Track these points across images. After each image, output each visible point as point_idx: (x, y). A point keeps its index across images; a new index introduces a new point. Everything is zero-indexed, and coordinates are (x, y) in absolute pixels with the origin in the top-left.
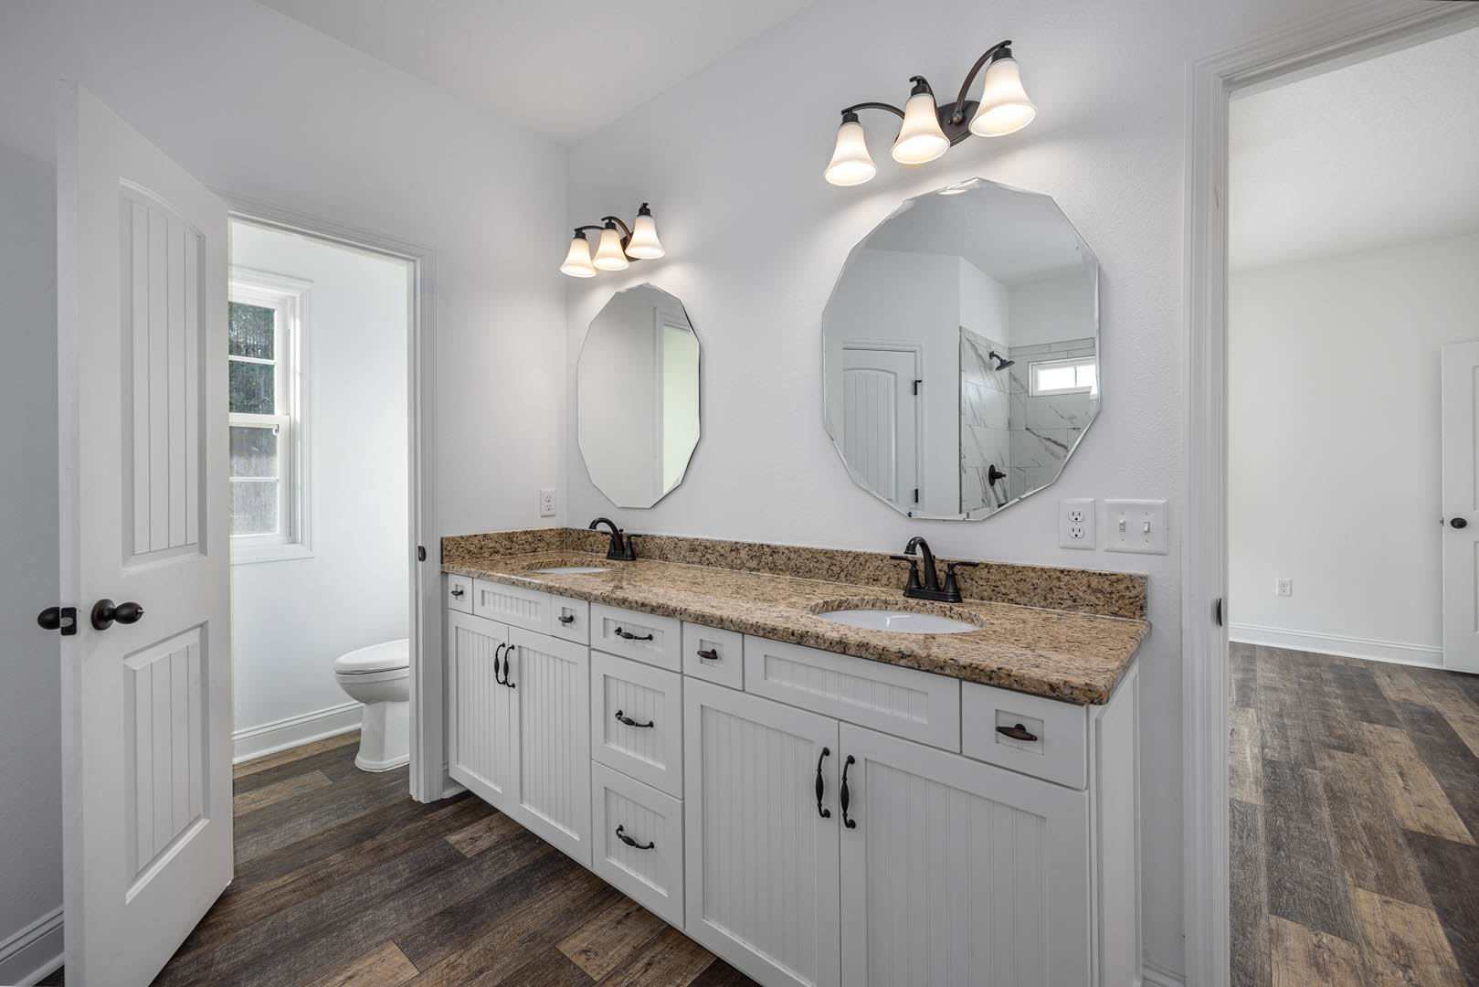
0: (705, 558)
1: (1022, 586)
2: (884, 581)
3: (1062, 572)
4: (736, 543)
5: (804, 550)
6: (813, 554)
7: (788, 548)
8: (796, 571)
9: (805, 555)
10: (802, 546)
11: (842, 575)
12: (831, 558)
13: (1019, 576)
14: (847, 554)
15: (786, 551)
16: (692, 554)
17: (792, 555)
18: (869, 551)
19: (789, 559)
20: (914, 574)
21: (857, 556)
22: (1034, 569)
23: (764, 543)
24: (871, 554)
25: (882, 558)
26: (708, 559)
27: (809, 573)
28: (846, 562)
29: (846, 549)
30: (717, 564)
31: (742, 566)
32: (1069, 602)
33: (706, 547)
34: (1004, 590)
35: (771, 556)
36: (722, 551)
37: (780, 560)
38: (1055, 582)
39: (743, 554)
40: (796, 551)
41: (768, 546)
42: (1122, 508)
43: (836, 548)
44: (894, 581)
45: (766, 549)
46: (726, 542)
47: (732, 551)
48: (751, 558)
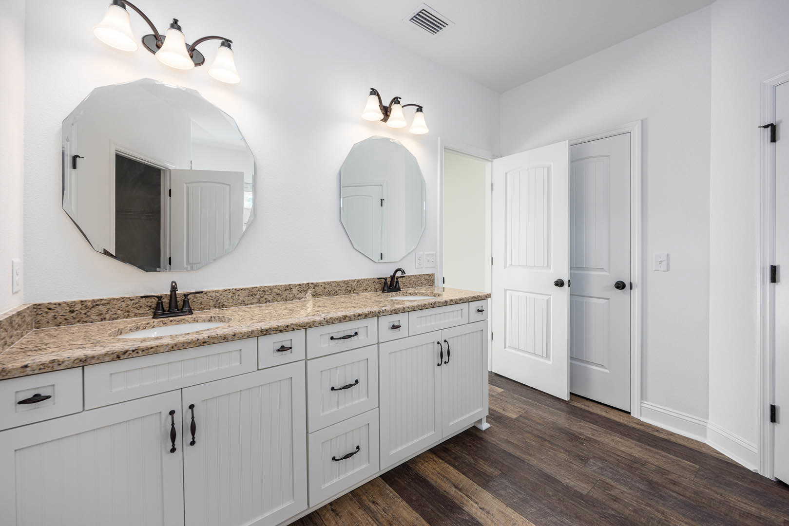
0: (263, 299)
1: (411, 282)
2: (369, 289)
3: (419, 275)
4: (290, 285)
5: (333, 282)
6: (338, 284)
7: (324, 283)
8: (329, 294)
9: (334, 285)
10: (332, 280)
11: (352, 291)
12: (347, 284)
13: (409, 279)
14: (354, 281)
15: (323, 285)
16: (251, 298)
17: (326, 286)
18: (363, 278)
19: (325, 288)
20: (385, 283)
21: (359, 281)
22: (413, 276)
23: (309, 282)
24: (364, 279)
25: (369, 280)
26: (266, 299)
27: (336, 293)
28: (354, 284)
29: (354, 279)
30: (273, 300)
31: (294, 297)
32: (421, 285)
33: (264, 291)
34: (406, 284)
35: (314, 288)
36: (278, 292)
37: (319, 290)
38: (418, 279)
39: (295, 291)
40: (329, 283)
41: (312, 283)
42: (428, 255)
43: (348, 279)
44: (373, 289)
45: (311, 285)
46: (281, 286)
47: (286, 290)
48: (301, 292)
